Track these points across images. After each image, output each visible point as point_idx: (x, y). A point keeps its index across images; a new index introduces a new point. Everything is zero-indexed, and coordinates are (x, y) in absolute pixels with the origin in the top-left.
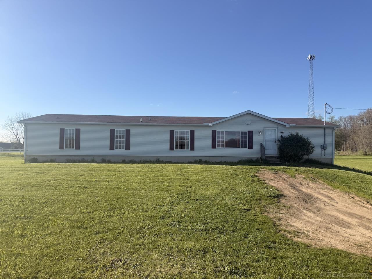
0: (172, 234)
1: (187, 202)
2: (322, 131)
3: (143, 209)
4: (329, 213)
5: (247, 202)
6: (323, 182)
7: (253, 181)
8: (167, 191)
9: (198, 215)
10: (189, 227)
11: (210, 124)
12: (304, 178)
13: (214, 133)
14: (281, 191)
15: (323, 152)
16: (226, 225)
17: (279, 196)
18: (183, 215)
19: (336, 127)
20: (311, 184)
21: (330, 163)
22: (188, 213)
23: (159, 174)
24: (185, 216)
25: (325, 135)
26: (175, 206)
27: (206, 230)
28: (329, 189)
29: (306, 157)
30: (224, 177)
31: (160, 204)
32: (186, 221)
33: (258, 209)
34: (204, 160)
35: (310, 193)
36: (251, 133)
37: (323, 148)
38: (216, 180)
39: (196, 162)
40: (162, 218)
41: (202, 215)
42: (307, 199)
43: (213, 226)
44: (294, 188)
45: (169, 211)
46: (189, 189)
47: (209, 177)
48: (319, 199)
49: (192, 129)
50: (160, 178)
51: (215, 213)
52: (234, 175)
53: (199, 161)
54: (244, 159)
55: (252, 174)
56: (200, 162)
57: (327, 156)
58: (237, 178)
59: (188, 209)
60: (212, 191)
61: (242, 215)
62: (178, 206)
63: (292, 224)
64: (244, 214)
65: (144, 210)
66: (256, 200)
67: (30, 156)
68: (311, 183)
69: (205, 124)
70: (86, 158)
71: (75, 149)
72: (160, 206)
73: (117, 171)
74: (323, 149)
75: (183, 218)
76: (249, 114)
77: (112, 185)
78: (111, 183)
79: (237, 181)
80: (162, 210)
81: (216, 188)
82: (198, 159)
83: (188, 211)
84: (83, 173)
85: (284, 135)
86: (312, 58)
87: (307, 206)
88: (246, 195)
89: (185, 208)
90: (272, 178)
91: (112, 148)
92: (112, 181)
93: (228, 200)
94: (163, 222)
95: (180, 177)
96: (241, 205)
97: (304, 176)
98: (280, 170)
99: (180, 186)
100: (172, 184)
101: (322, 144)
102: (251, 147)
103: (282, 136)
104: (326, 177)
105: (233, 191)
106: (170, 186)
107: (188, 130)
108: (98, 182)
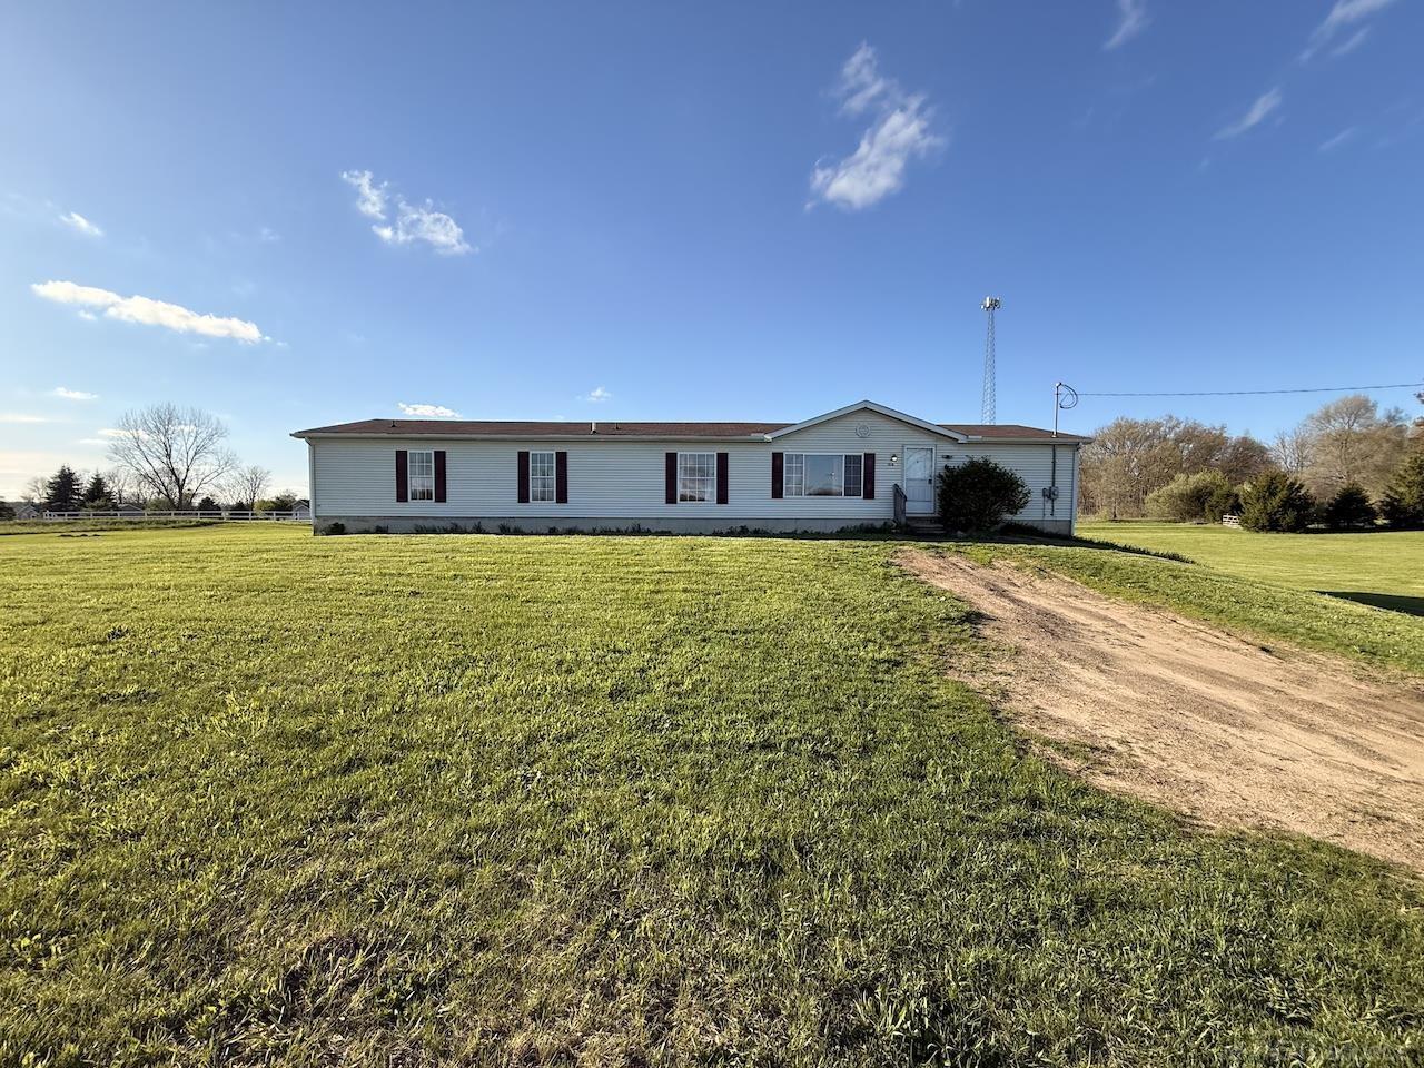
0: (640, 768)
1: (704, 640)
2: (1049, 451)
3: (560, 663)
4: (1142, 669)
5: (887, 638)
6: (1069, 579)
7: (887, 577)
8: (647, 607)
9: (737, 684)
10: (706, 735)
11: (768, 437)
12: (1017, 569)
13: (777, 458)
14: (971, 603)
15: (1048, 505)
16: (836, 725)
17: (974, 618)
18: (687, 685)
19: (1084, 443)
20: (1038, 583)
21: (1065, 532)
22: (705, 676)
23: (631, 559)
24: (694, 689)
25: (1054, 462)
26: (666, 653)
27: (767, 746)
28: (1093, 597)
29: (1008, 517)
30: (809, 567)
31: (621, 645)
32: (698, 709)
33: (925, 660)
34: (752, 527)
35: (1049, 607)
36: (870, 458)
37: (1050, 495)
38: (788, 575)
39: (731, 534)
40: (616, 694)
41: (751, 684)
42: (1050, 625)
43: (794, 730)
44: (1002, 596)
45: (643, 670)
46: (711, 598)
47: (767, 566)
48: (1083, 625)
49: (723, 450)
50: (631, 569)
51: (793, 676)
52: (834, 562)
53: (739, 530)
54: (854, 524)
55: (882, 559)
56: (743, 532)
57: (1058, 516)
58: (843, 569)
59: (706, 662)
60: (777, 604)
61: (882, 681)
62: (676, 652)
63: (1051, 711)
64: (887, 677)
65: (564, 668)
66: (911, 630)
67: (326, 518)
68: (1038, 581)
69: (754, 436)
70: (461, 524)
71: (436, 501)
72: (619, 652)
73: (523, 553)
74: (1049, 497)
75: (687, 695)
76: (866, 410)
77: (495, 588)
78: (493, 583)
79: (846, 577)
80: (621, 666)
81: (788, 598)
82: (737, 526)
83: (705, 670)
84: (430, 556)
85: (952, 464)
86: (994, 304)
87: (1064, 646)
88: (877, 617)
89: (697, 661)
90: (936, 569)
91: (523, 497)
92: (498, 578)
93: (828, 631)
94: (615, 711)
95: (688, 569)
96: (871, 646)
97: (1014, 564)
98: (949, 549)
99: (685, 591)
100: (663, 587)
101: (1048, 485)
102: (869, 494)
103: (946, 467)
104: (1075, 568)
105: (839, 606)
106: (658, 592)
107: (714, 451)
108: (458, 580)
